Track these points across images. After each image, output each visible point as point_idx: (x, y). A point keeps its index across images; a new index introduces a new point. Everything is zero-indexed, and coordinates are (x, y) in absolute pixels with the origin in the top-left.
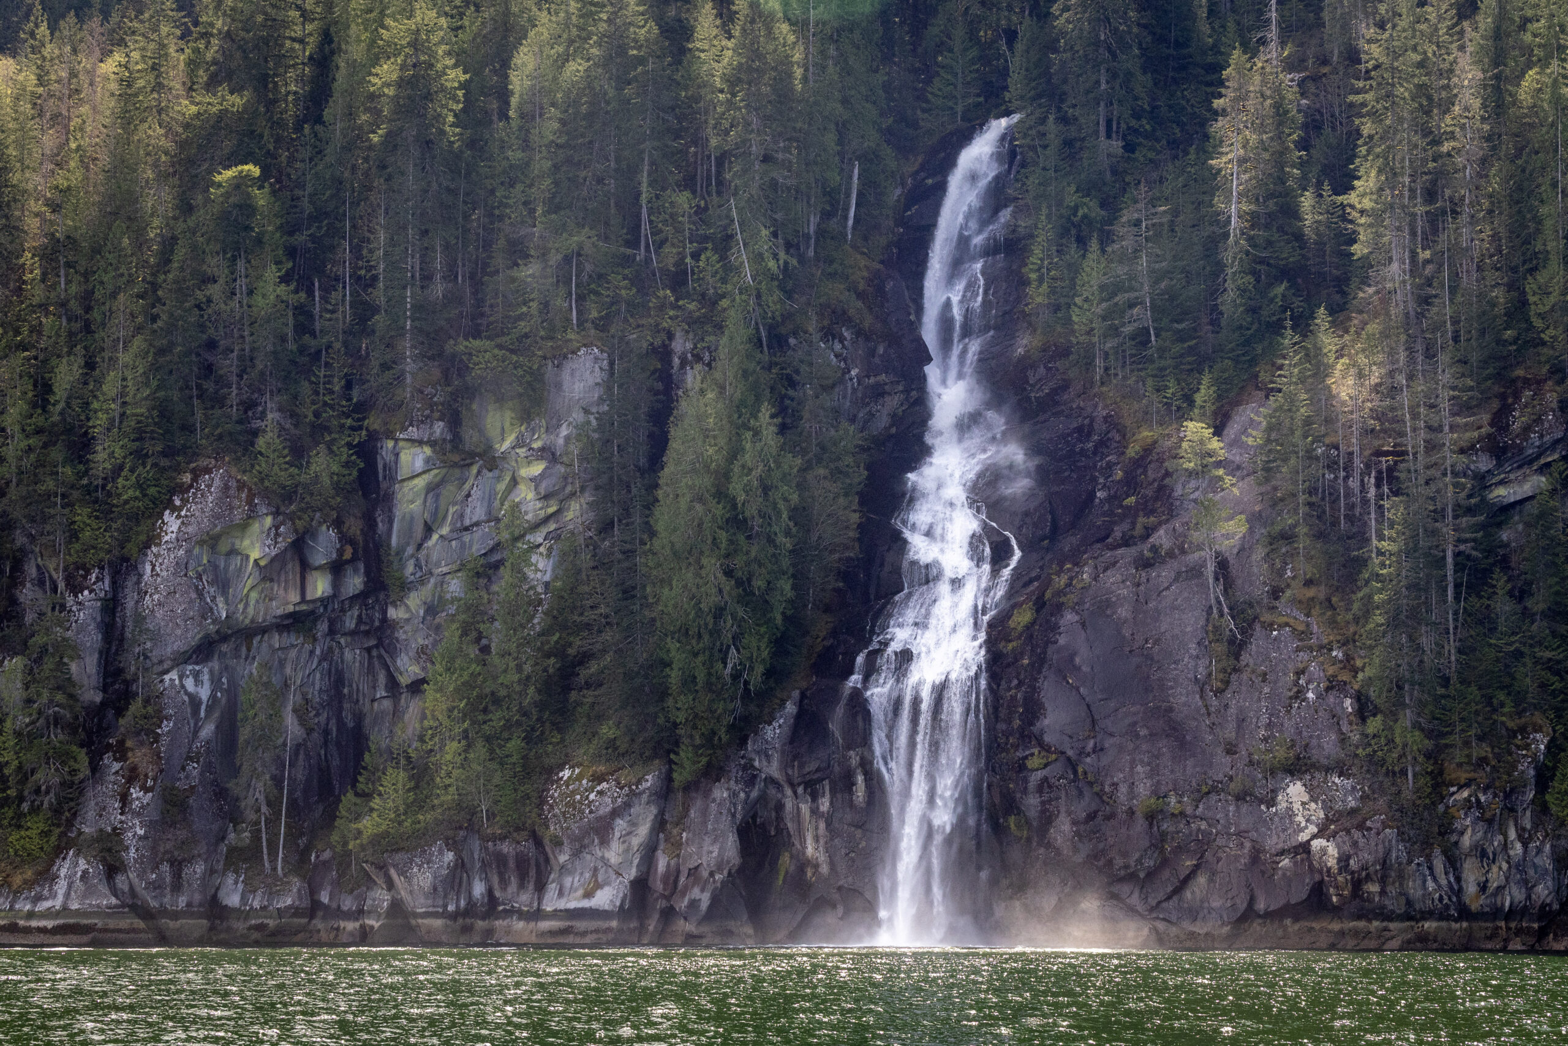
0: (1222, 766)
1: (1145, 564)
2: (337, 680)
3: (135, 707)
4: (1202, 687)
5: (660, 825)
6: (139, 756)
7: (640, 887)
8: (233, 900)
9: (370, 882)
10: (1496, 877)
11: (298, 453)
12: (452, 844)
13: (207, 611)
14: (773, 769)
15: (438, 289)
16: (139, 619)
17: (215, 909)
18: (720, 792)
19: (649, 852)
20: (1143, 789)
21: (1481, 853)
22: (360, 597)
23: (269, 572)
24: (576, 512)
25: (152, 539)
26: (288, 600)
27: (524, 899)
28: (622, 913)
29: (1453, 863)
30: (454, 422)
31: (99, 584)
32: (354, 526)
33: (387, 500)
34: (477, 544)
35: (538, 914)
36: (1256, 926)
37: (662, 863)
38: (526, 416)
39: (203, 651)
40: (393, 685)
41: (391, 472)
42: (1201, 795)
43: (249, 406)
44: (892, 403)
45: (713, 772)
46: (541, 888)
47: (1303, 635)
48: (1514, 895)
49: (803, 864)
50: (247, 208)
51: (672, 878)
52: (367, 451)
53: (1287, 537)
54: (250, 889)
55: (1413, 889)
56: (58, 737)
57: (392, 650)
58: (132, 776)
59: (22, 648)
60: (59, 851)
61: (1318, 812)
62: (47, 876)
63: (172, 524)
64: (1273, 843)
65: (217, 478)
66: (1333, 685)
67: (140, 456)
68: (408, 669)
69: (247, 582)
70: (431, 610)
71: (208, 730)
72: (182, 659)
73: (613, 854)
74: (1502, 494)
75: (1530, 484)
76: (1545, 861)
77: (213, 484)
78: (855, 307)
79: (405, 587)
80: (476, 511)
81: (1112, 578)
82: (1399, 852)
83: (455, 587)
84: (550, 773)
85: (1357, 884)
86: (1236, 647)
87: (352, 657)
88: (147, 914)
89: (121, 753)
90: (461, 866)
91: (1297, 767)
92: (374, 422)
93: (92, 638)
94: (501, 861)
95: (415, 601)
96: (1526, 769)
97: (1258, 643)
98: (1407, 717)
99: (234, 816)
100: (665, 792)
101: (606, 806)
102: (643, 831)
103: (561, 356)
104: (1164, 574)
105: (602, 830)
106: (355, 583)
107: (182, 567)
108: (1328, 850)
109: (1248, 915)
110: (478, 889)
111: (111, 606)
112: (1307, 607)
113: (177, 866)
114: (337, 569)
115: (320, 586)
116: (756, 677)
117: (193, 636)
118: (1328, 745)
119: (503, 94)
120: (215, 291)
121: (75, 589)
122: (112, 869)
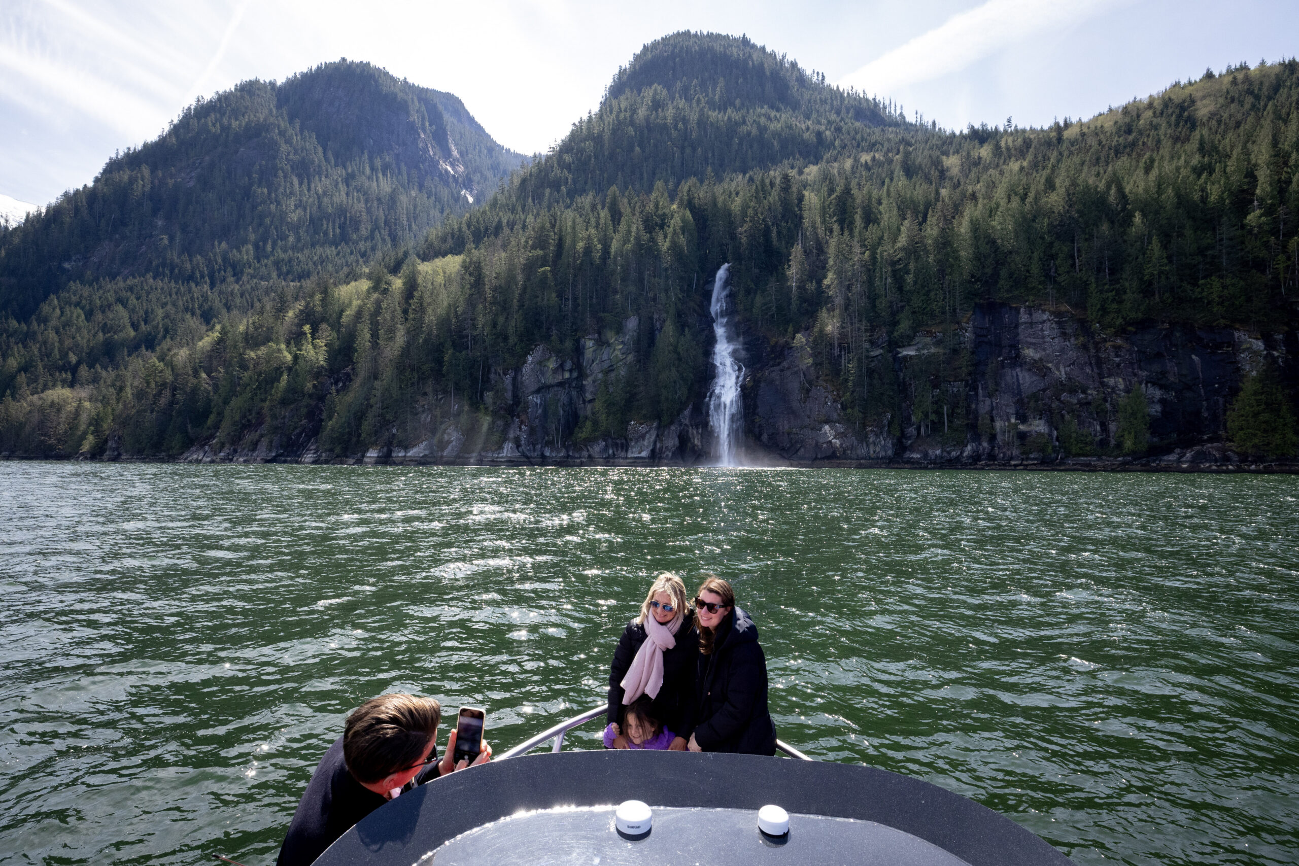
0: (807, 421)
1: (782, 371)
2: (571, 399)
3: (522, 405)
4: (800, 401)
5: (657, 436)
6: (523, 417)
7: (653, 451)
8: (547, 454)
9: (582, 449)
10: (878, 449)
11: (561, 341)
12: (604, 440)
13: (539, 381)
14: (687, 422)
15: (594, 301)
16: (522, 383)
17: (543, 456)
18: (673, 428)
19: (655, 443)
20: (786, 427)
21: (874, 443)
22: (577, 378)
23: (555, 371)
24: (630, 358)
25: (525, 362)
26: (559, 379)
27: (623, 454)
28: (649, 458)
29: (868, 446)
30: (600, 334)
31: (511, 374)
32: (575, 360)
33: (583, 354)
34: (606, 365)
35: (626, 458)
36: (818, 462)
37: (658, 445)
38: (618, 333)
39: (538, 391)
40: (584, 401)
41: (584, 347)
42: (802, 428)
43: (548, 329)
44: (706, 332)
45: (672, 423)
46: (627, 451)
47: (826, 388)
48: (882, 454)
49: (694, 446)
50: (546, 278)
51: (661, 449)
52: (577, 341)
53: (821, 364)
54: (552, 451)
55: (859, 452)
56: (502, 412)
57: (584, 392)
58: (522, 422)
59: (492, 390)
60: (504, 441)
61: (833, 433)
62: (500, 448)
63: (530, 358)
64: (821, 441)
65: (541, 347)
66: (835, 401)
67: (521, 341)
68: (589, 396)
69: (549, 373)
70: (594, 382)
71: (540, 411)
72: (533, 393)
73: (646, 443)
74: (872, 354)
75: (879, 352)
76: (890, 445)
77: (540, 348)
78: (697, 308)
79: (587, 376)
80: (605, 357)
81: (774, 374)
82: (856, 443)
83: (600, 376)
84: (628, 422)
85: (845, 451)
86: (808, 391)
87: (574, 393)
88: (527, 457)
89: (518, 417)
90: (607, 446)
91: (827, 421)
92: (579, 334)
93: (510, 387)
94: (617, 444)
95: (590, 379)
96: (885, 422)
97: (813, 390)
98: (857, 408)
99: (547, 434)
100: (658, 428)
101: (644, 431)
102: (653, 437)
103: (627, 318)
104: (788, 373)
105: (643, 437)
106: (575, 374)
107: (533, 369)
108: (837, 442)
109: (816, 459)
110: (611, 452)
111: (514, 379)
112: (826, 381)
113: (534, 445)
114: (571, 371)
115: (567, 375)
116: (684, 399)
117: (536, 387)
118: (835, 416)
119: (609, 253)
120: (539, 299)
121: (505, 374)
122: (518, 446)
